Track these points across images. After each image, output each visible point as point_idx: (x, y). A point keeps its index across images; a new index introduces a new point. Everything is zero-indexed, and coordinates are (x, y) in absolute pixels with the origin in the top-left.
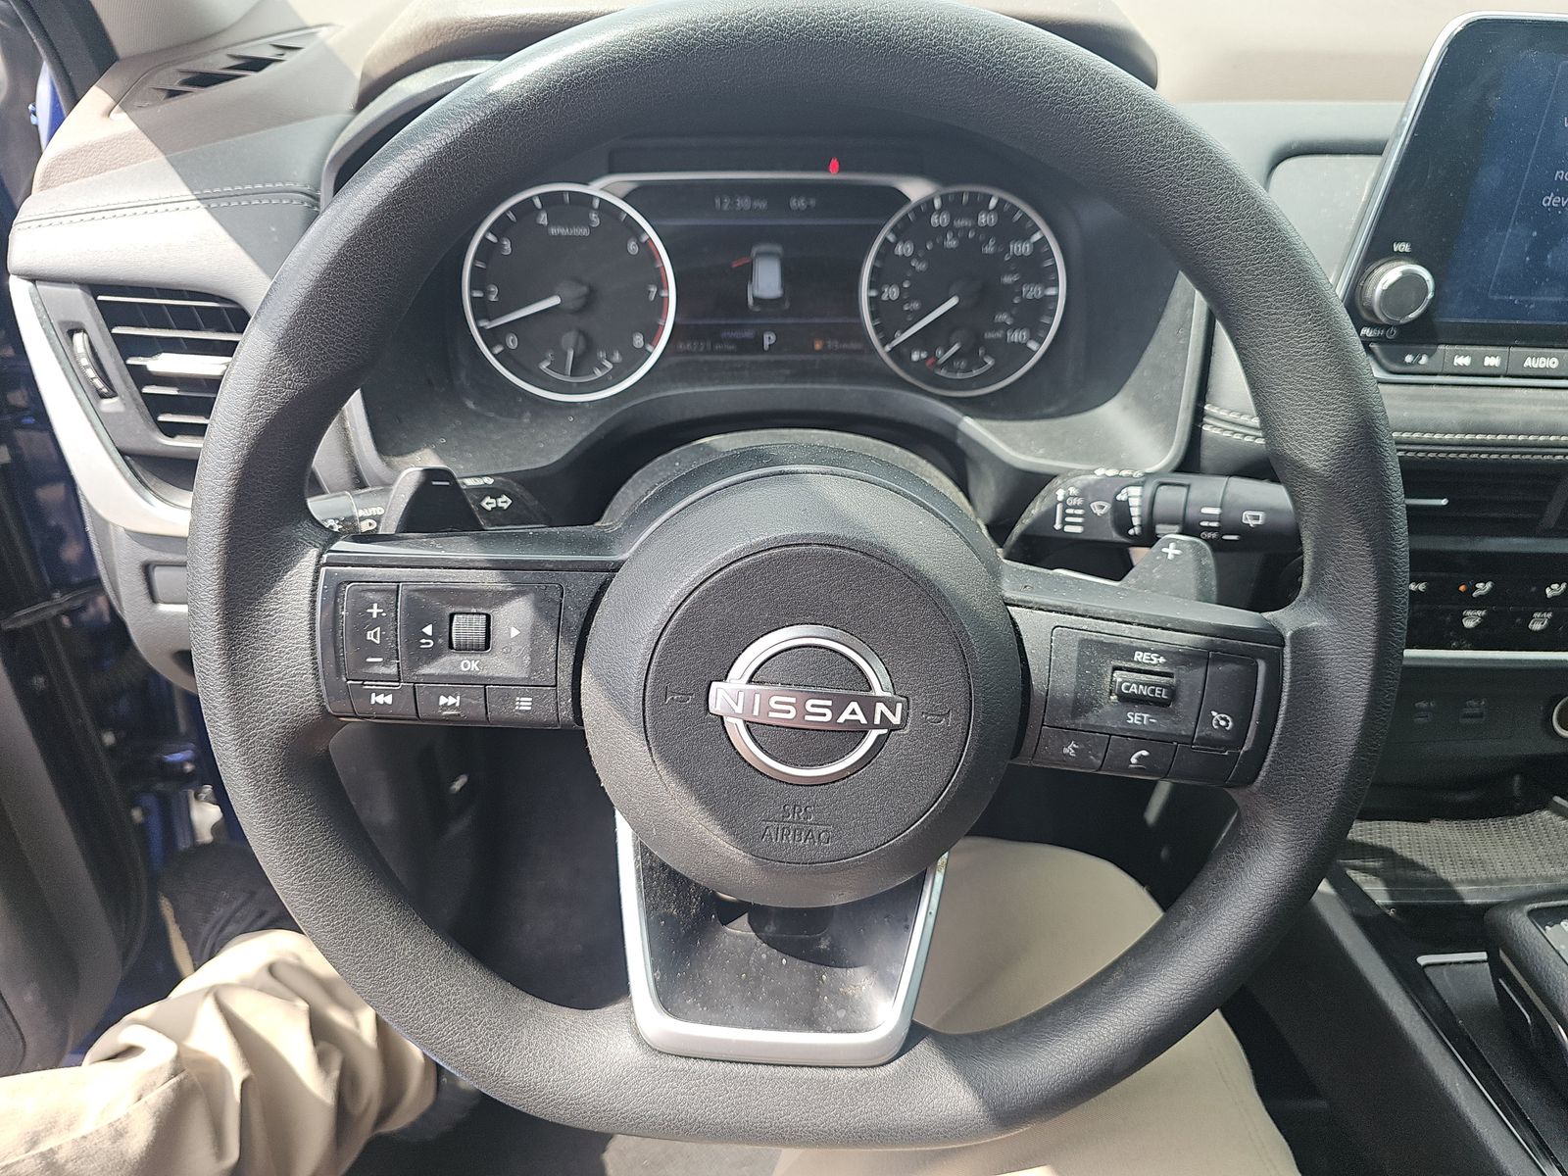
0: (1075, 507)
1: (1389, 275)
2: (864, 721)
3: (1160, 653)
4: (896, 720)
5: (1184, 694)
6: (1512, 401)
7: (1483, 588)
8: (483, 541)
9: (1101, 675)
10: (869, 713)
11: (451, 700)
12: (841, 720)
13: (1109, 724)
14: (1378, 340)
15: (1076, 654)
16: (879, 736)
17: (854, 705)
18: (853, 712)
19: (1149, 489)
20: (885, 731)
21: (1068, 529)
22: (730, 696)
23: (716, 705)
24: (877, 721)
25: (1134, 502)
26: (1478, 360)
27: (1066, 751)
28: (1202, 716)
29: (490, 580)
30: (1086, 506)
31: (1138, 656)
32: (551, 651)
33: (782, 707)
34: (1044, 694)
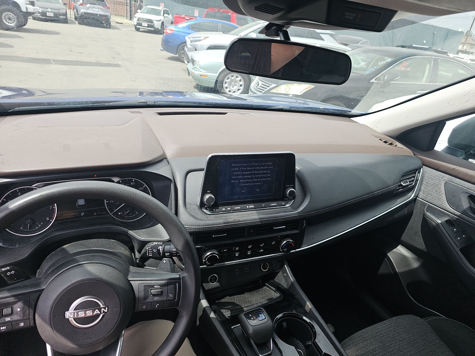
0: (150, 251)
1: (207, 196)
2: (99, 313)
3: (159, 285)
4: (106, 311)
5: (164, 292)
6: (233, 216)
7: (237, 249)
8: (9, 290)
9: (149, 291)
10: (100, 311)
11: (4, 328)
12: (94, 314)
13: (151, 301)
14: (208, 207)
15: (143, 289)
16: (103, 315)
17: (97, 310)
18: (97, 312)
19: (163, 246)
20: (104, 313)
21: (149, 255)
22: (70, 314)
23: (67, 317)
24: (102, 312)
25: (161, 249)
26: (226, 209)
27: (143, 307)
28: (168, 296)
29: (12, 300)
30: (152, 250)
31: (155, 286)
32: (28, 311)
33: (81, 314)
34: (138, 297)
